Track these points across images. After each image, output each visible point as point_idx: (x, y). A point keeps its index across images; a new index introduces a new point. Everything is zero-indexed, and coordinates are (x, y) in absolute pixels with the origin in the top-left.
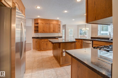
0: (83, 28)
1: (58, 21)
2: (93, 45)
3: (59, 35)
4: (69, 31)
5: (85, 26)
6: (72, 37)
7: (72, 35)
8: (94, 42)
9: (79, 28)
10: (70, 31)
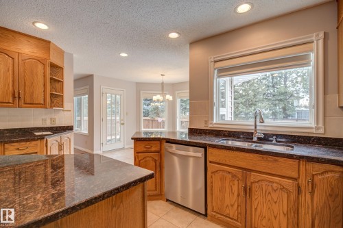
0: (156, 95)
1: (45, 44)
2: (208, 164)
3: (52, 120)
4: (108, 102)
5: (163, 90)
6: (118, 125)
7: (118, 118)
8: (213, 155)
9: (141, 92)
10: (112, 103)
